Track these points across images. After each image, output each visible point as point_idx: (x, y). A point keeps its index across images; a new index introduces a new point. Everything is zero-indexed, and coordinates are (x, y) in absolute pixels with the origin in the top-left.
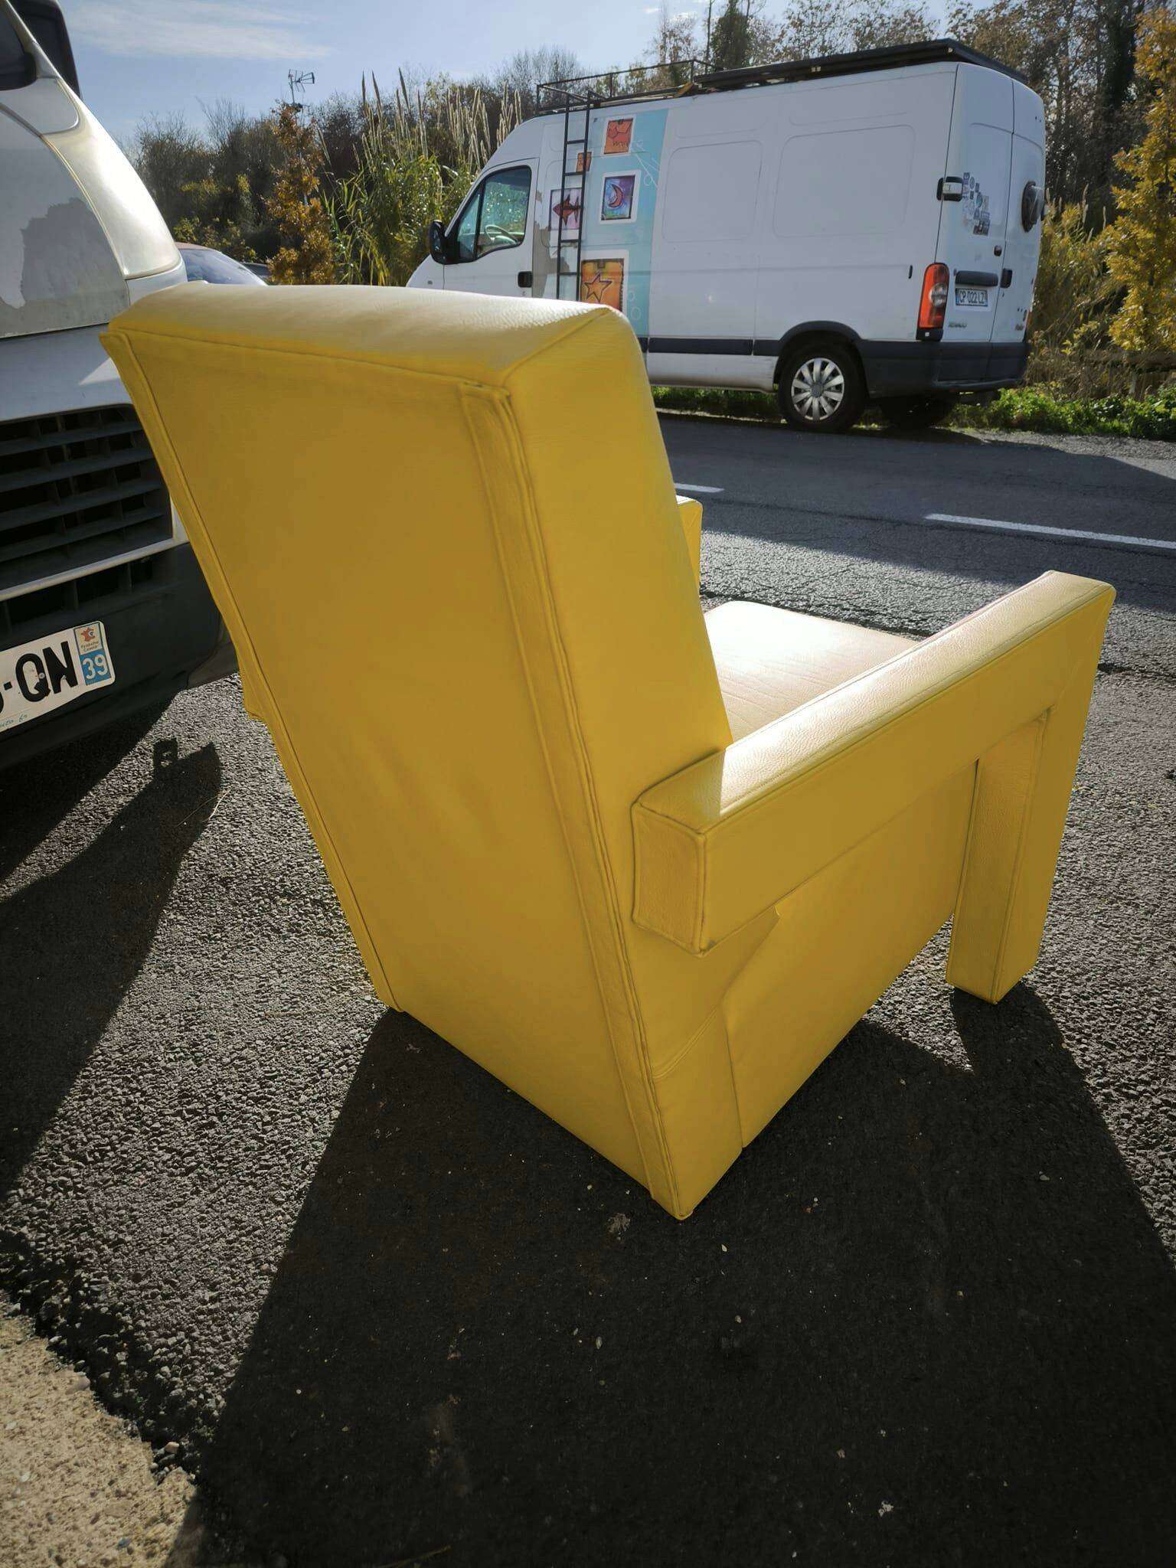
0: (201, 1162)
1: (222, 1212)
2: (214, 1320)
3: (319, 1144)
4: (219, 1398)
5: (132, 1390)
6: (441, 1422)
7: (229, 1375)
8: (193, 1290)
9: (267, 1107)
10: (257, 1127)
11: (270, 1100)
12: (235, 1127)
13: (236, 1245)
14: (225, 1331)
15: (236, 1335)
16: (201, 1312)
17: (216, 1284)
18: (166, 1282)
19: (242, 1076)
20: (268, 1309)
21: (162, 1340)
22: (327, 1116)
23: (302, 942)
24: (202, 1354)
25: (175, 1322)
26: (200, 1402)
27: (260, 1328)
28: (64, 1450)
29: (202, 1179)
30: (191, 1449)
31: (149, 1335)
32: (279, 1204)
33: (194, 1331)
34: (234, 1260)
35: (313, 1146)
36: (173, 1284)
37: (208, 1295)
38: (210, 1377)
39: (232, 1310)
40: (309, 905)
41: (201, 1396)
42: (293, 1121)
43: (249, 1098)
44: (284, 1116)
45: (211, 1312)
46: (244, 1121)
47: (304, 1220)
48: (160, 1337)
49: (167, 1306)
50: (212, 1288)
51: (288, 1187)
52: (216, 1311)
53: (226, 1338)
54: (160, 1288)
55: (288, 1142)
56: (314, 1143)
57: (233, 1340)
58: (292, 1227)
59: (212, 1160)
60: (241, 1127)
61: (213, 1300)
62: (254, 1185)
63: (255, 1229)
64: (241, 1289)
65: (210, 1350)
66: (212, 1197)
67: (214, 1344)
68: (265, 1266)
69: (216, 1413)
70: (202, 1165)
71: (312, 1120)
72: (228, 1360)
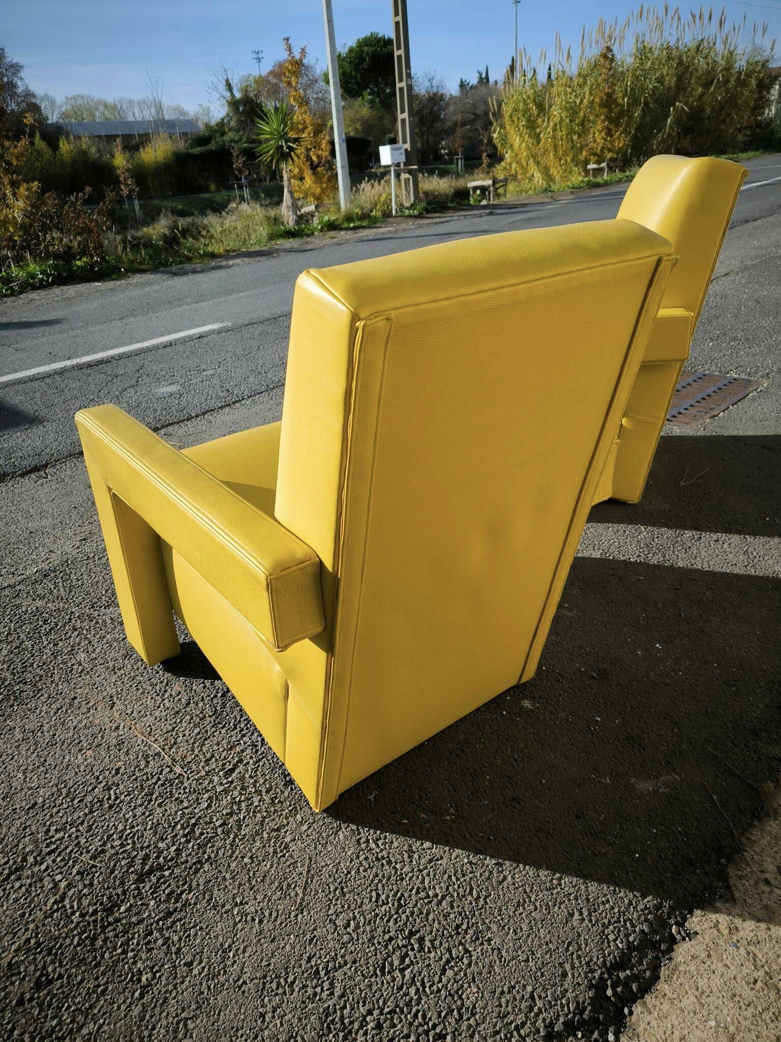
0: (461, 941)
1: (510, 917)
2: (595, 911)
3: (454, 855)
4: (645, 901)
5: (645, 963)
6: (645, 786)
7: (631, 896)
8: (574, 928)
9: (410, 896)
10: (430, 902)
11: (402, 895)
12: (427, 920)
13: (538, 904)
14: (603, 903)
15: (605, 895)
16: (591, 921)
17: (569, 913)
18: (567, 950)
19: (370, 921)
20: (585, 876)
21: (612, 944)
22: (429, 851)
24: (620, 915)
25: (598, 937)
26: (650, 913)
27: (600, 881)
28: (689, 1001)
29: (477, 939)
30: (676, 917)
31: (609, 955)
32: (505, 878)
33: (604, 923)
34: (550, 903)
35: (456, 858)
36: (569, 944)
37: (576, 916)
38: (634, 908)
39: (588, 900)
41: (646, 912)
42: (428, 875)
43: (397, 913)
44: (423, 882)
45: (590, 915)
46: (422, 913)
47: (517, 859)
48: (609, 946)
49: (586, 945)
50: (572, 915)
51: (491, 873)
52: (589, 910)
53: (608, 901)
54: (572, 954)
55: (450, 877)
56: (453, 857)
57: (609, 896)
58: (524, 868)
59: (458, 933)
60: (428, 914)
61: (581, 914)
62: (486, 897)
63: (525, 892)
64: (573, 895)
65: (616, 910)
66: (494, 928)
67: (612, 908)
68: (555, 882)
69: (655, 902)
70: (463, 941)
71: (430, 861)
72: (621, 898)
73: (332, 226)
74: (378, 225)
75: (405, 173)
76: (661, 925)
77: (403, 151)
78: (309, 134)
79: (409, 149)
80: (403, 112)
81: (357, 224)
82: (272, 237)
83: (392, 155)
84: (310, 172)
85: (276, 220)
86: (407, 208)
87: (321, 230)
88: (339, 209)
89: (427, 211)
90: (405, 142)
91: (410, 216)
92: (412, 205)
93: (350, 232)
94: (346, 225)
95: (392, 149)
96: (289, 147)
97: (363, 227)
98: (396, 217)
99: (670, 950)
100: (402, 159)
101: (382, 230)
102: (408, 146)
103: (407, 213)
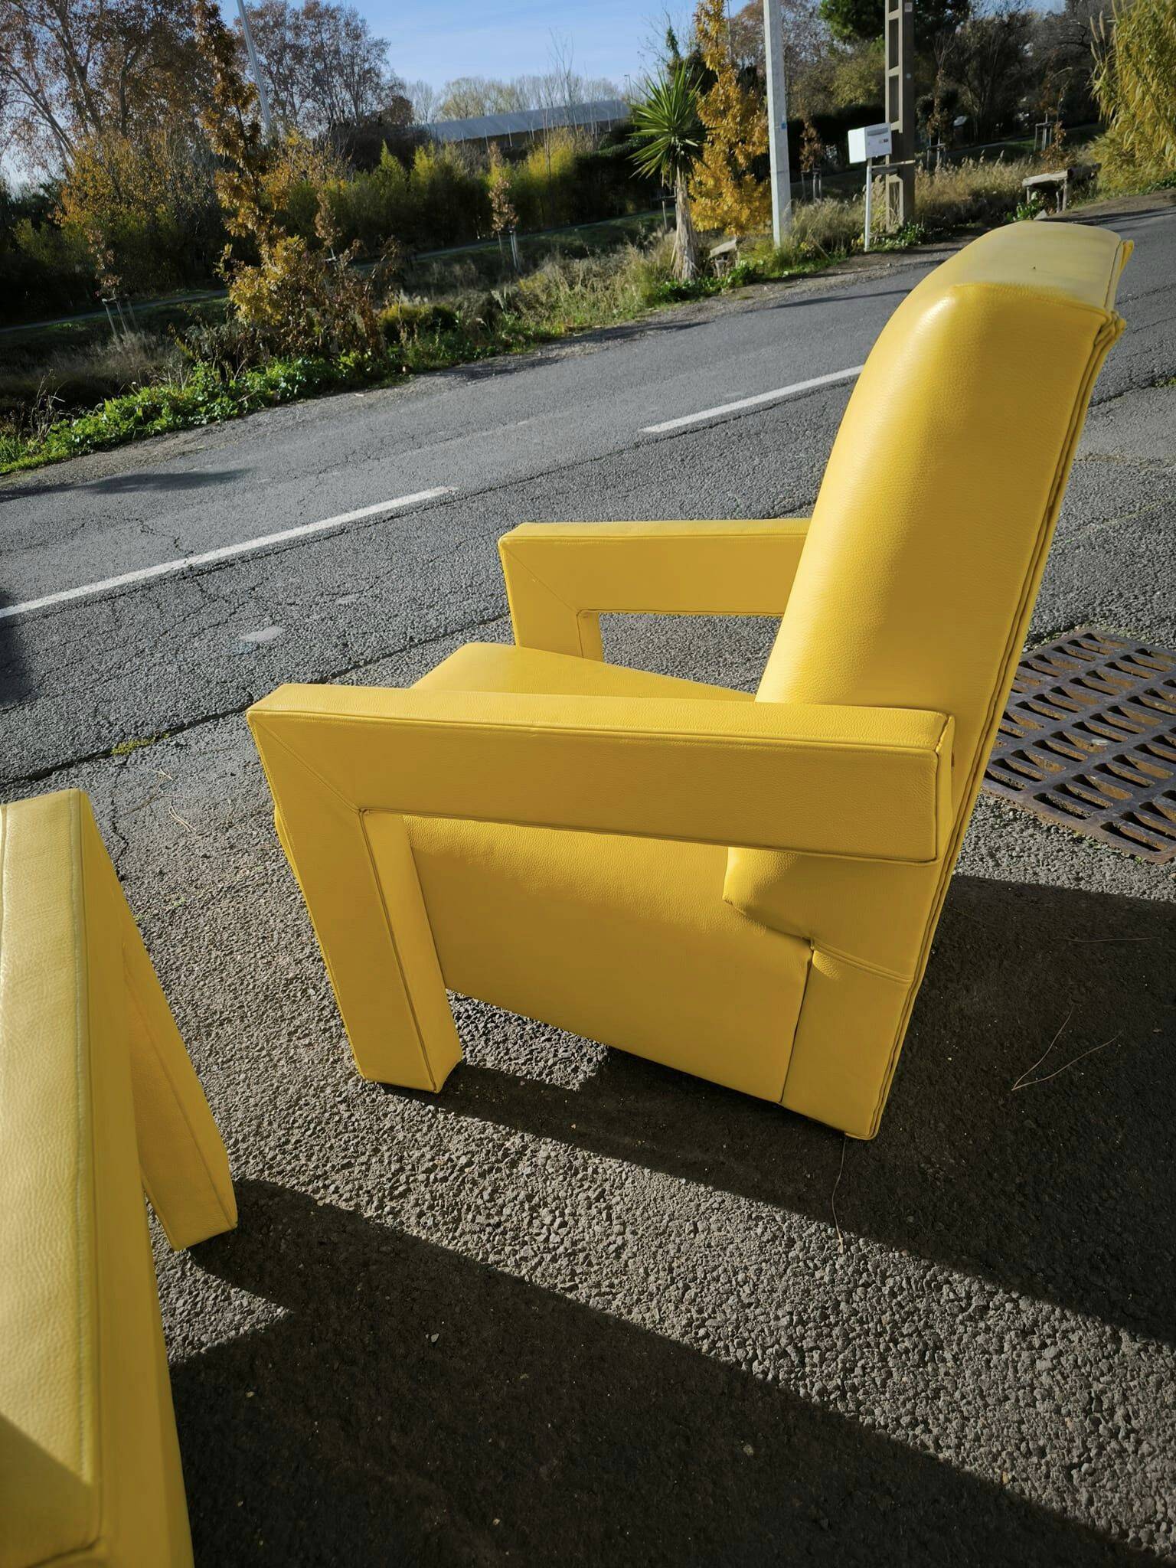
73: (751, 277)
74: (830, 271)
75: (891, 174)
77: (888, 136)
78: (734, 118)
79: (901, 131)
80: (893, 63)
81: (796, 270)
82: (652, 300)
83: (868, 144)
84: (731, 184)
85: (664, 272)
86: (892, 237)
87: (733, 285)
88: (770, 246)
89: (925, 239)
90: (894, 119)
91: (893, 251)
92: (900, 230)
93: (780, 286)
94: (776, 274)
95: (869, 134)
96: (686, 147)
97: (804, 276)
98: (868, 253)
100: (887, 149)
101: (832, 280)
102: (898, 126)
103: (889, 243)
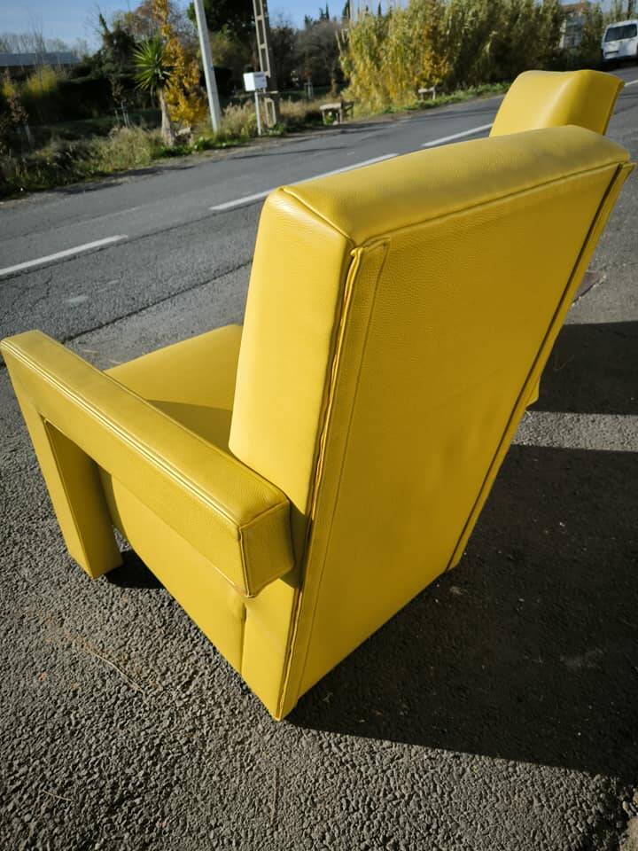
0: (433, 842)
1: (475, 811)
2: (552, 796)
3: (413, 751)
4: (595, 779)
5: (605, 844)
6: (575, 663)
7: (582, 777)
8: (536, 817)
9: (378, 800)
10: (398, 804)
11: (371, 799)
12: (398, 824)
13: (499, 795)
14: (557, 786)
15: (559, 778)
16: (550, 807)
17: (529, 802)
18: (533, 840)
19: (344, 831)
20: (538, 761)
21: (573, 829)
22: (389, 750)
23: (174, 813)
24: (575, 797)
25: (559, 823)
26: (601, 792)
27: (550, 764)
29: (449, 838)
30: (624, 794)
31: (573, 841)
32: (464, 770)
33: (562, 808)
34: (509, 792)
35: (415, 755)
36: (534, 834)
37: (536, 803)
38: (586, 789)
39: (543, 785)
40: (113, 818)
41: (598, 791)
42: (392, 775)
43: (369, 819)
44: (388, 783)
45: (548, 800)
46: (392, 816)
47: (473, 750)
48: (571, 832)
49: (550, 833)
50: (531, 802)
51: (450, 766)
52: (546, 795)
53: (562, 785)
54: (539, 843)
55: (413, 775)
56: (412, 755)
57: (562, 779)
58: (480, 758)
59: (430, 834)
60: (398, 817)
61: (540, 801)
62: (450, 793)
63: (485, 783)
64: (529, 782)
65: (571, 793)
66: (463, 825)
67: (567, 791)
68: (510, 770)
69: (603, 780)
70: (436, 842)
71: (392, 760)
72: (573, 779)
73: (206, 146)
74: (247, 144)
75: (267, 97)
76: (612, 803)
77: (265, 78)
78: (181, 63)
79: (270, 76)
80: (262, 42)
81: (229, 143)
82: (154, 157)
83: (256, 82)
84: (183, 97)
85: (157, 142)
86: (270, 129)
87: (198, 150)
88: (212, 130)
89: (289, 131)
90: (265, 70)
91: (274, 136)
92: (275, 126)
93: (223, 151)
94: (219, 145)
95: (256, 77)
96: (164, 75)
97: (235, 146)
98: (262, 137)
99: (625, 827)
100: (265, 84)
101: (251, 148)
102: (268, 73)
103: (271, 132)
